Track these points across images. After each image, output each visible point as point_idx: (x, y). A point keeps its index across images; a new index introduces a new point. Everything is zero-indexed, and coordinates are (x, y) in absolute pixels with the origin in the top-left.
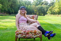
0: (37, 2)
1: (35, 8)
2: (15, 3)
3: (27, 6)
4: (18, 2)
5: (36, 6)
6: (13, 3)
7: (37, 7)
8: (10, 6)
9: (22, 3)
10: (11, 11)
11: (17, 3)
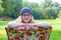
0: (46, 4)
1: (44, 10)
2: (20, 5)
3: (34, 9)
4: (24, 4)
5: (44, 8)
6: (17, 5)
7: (46, 9)
8: (13, 9)
9: (28, 5)
10: (15, 15)
11: (23, 6)
